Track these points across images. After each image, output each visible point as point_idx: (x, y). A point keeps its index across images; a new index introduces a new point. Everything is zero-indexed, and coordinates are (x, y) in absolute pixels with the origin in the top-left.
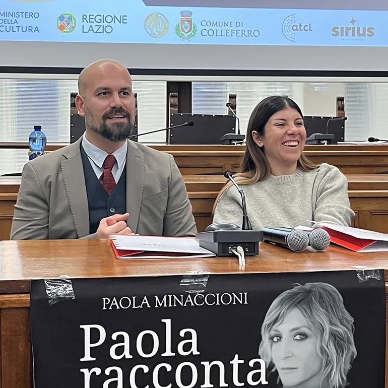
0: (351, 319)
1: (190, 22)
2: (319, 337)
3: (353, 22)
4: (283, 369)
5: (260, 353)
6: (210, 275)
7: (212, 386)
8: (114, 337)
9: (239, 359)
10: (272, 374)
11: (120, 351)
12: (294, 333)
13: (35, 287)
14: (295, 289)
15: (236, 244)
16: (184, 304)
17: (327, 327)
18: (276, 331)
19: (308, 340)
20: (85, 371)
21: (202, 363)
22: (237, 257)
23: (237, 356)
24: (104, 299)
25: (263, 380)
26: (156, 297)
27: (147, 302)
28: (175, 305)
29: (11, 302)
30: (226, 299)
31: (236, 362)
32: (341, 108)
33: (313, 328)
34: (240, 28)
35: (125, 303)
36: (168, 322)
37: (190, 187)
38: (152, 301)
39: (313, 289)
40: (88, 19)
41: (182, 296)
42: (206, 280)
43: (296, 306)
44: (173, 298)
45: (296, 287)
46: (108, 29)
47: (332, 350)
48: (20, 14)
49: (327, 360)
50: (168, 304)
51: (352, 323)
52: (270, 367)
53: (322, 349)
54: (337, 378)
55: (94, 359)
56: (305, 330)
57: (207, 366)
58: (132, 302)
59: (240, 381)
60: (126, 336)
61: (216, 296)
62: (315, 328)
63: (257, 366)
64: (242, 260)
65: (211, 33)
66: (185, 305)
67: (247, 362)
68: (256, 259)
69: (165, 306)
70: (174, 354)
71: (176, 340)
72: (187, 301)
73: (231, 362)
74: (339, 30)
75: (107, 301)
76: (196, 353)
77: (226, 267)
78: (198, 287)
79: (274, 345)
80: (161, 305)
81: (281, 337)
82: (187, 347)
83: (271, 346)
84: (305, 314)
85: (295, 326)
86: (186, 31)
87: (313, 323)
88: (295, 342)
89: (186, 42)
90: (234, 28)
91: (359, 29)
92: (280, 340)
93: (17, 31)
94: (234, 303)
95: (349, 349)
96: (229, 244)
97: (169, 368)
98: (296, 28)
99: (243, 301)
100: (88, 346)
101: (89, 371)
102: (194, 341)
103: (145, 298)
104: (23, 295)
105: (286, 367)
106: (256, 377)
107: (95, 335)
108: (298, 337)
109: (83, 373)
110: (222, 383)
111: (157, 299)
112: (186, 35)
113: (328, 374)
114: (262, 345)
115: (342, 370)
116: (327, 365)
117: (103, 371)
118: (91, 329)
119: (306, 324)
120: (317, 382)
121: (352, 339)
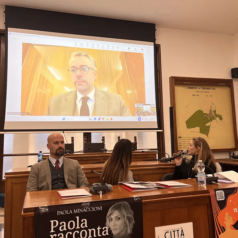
0: (133, 212)
2: (123, 218)
4: (113, 229)
5: (106, 225)
6: (91, 202)
7: (92, 237)
8: (61, 224)
9: (100, 227)
11: (62, 228)
12: (116, 218)
13: (36, 209)
14: (116, 204)
15: (100, 190)
17: (126, 215)
18: (111, 217)
19: (120, 220)
20: (51, 236)
21: (88, 230)
22: (100, 194)
25: (107, 234)
27: (71, 212)
28: (80, 212)
29: (28, 215)
30: (96, 209)
31: (99, 228)
33: (121, 216)
35: (64, 212)
36: (78, 217)
38: (73, 211)
39: (121, 204)
42: (89, 203)
43: (116, 209)
44: (79, 210)
50: (78, 212)
52: (109, 229)
53: (124, 222)
54: (129, 231)
55: (54, 231)
56: (119, 217)
57: (90, 230)
58: (67, 212)
59: (100, 235)
60: (65, 223)
63: (105, 229)
64: (101, 195)
67: (102, 228)
70: (80, 228)
71: (80, 223)
72: (84, 210)
73: (97, 229)
75: (59, 212)
76: (86, 227)
78: (87, 206)
79: (110, 222)
80: (75, 212)
81: (112, 220)
82: (84, 225)
84: (119, 212)
85: (116, 216)
87: (122, 214)
88: (117, 221)
94: (98, 210)
95: (132, 221)
96: (97, 190)
97: (78, 232)
99: (101, 209)
100: (52, 227)
101: (53, 236)
102: (86, 223)
103: (70, 210)
104: (32, 212)
106: (105, 233)
107: (55, 223)
108: (117, 219)
110: (95, 236)
114: (107, 222)
115: (131, 228)
116: (126, 227)
117: (57, 235)
118: (54, 222)
119: (119, 215)
120: (123, 233)
121: (133, 218)
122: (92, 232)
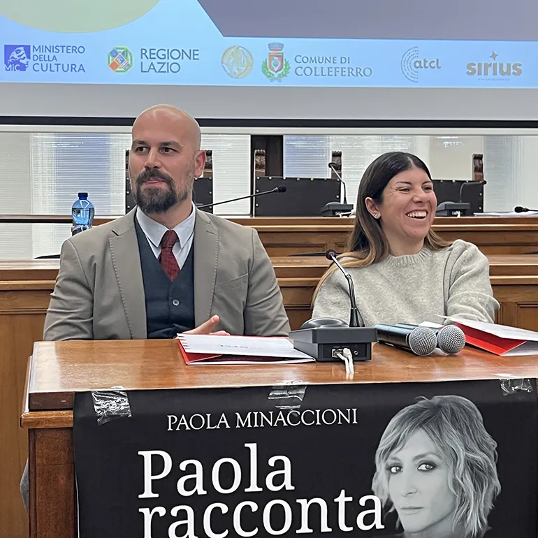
0: (493, 444)
1: (281, 58)
2: (452, 467)
3: (494, 56)
4: (404, 509)
5: (373, 488)
6: (308, 386)
7: (311, 531)
8: (183, 466)
9: (346, 496)
10: (390, 516)
11: (190, 485)
12: (418, 462)
13: (80, 400)
14: (420, 404)
15: (342, 346)
16: (273, 424)
17: (462, 454)
18: (395, 459)
19: (436, 471)
20: (145, 511)
21: (298, 501)
22: (343, 362)
23: (343, 492)
24: (170, 417)
25: (378, 524)
26: (238, 414)
27: (226, 422)
28: (262, 425)
29: (49, 421)
30: (329, 417)
31: (342, 499)
32: (478, 169)
33: (443, 455)
34: (346, 65)
35: (197, 422)
36: (253, 447)
37: (280, 273)
38: (232, 420)
39: (443, 405)
40: (148, 54)
41: (271, 413)
42: (302, 392)
43: (421, 426)
44: (259, 416)
45: (421, 402)
46: (175, 68)
47: (468, 484)
48: (60, 49)
49: (462, 497)
50: (253, 423)
51: (494, 449)
52: (388, 505)
53: (456, 484)
54: (475, 522)
55: (157, 495)
56: (431, 457)
57: (305, 505)
58: (206, 421)
59: (347, 525)
60: (199, 465)
61: (316, 413)
62: (446, 455)
63: (370, 504)
64: (350, 366)
65: (308, 72)
66: (275, 425)
67: (356, 500)
68: (369, 365)
69: (249, 426)
70: (261, 489)
71: (263, 470)
72: (278, 420)
73: (336, 500)
74: (476, 67)
75: (173, 419)
76: (289, 487)
77: (329, 376)
78: (292, 401)
79: (392, 477)
80: (243, 425)
81: (401, 467)
82: (278, 480)
83: (389, 479)
84: (433, 436)
85: (420, 452)
86: (276, 69)
87: (443, 448)
88: (420, 473)
89: (275, 84)
90: (338, 64)
91: (501, 65)
92: (400, 470)
93: (56, 70)
94: (340, 423)
95: (490, 483)
96: (332, 345)
97: (254, 507)
98: (419, 65)
99: (352, 420)
100: (148, 478)
101: (151, 511)
102: (287, 471)
103: (223, 415)
104: (64, 412)
105: (408, 506)
106: (369, 519)
107: (158, 464)
108: (423, 467)
109: (142, 514)
110: (325, 528)
111: (239, 417)
112: (276, 75)
113: (463, 515)
114: (377, 476)
115: (482, 510)
116: (461, 503)
117: (168, 512)
118: (153, 456)
119: (433, 449)
120: (450, 526)
121: (494, 469)
122: (314, 510)
